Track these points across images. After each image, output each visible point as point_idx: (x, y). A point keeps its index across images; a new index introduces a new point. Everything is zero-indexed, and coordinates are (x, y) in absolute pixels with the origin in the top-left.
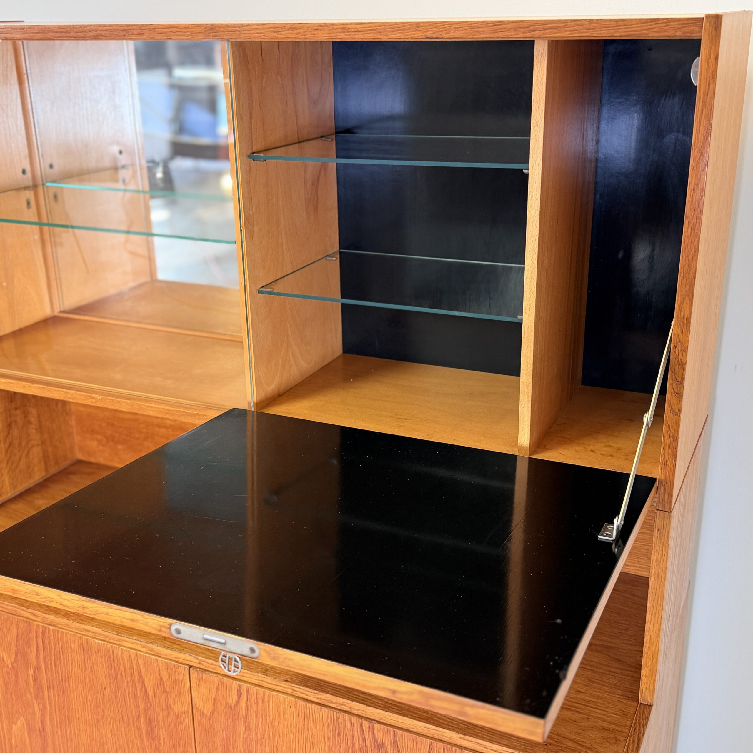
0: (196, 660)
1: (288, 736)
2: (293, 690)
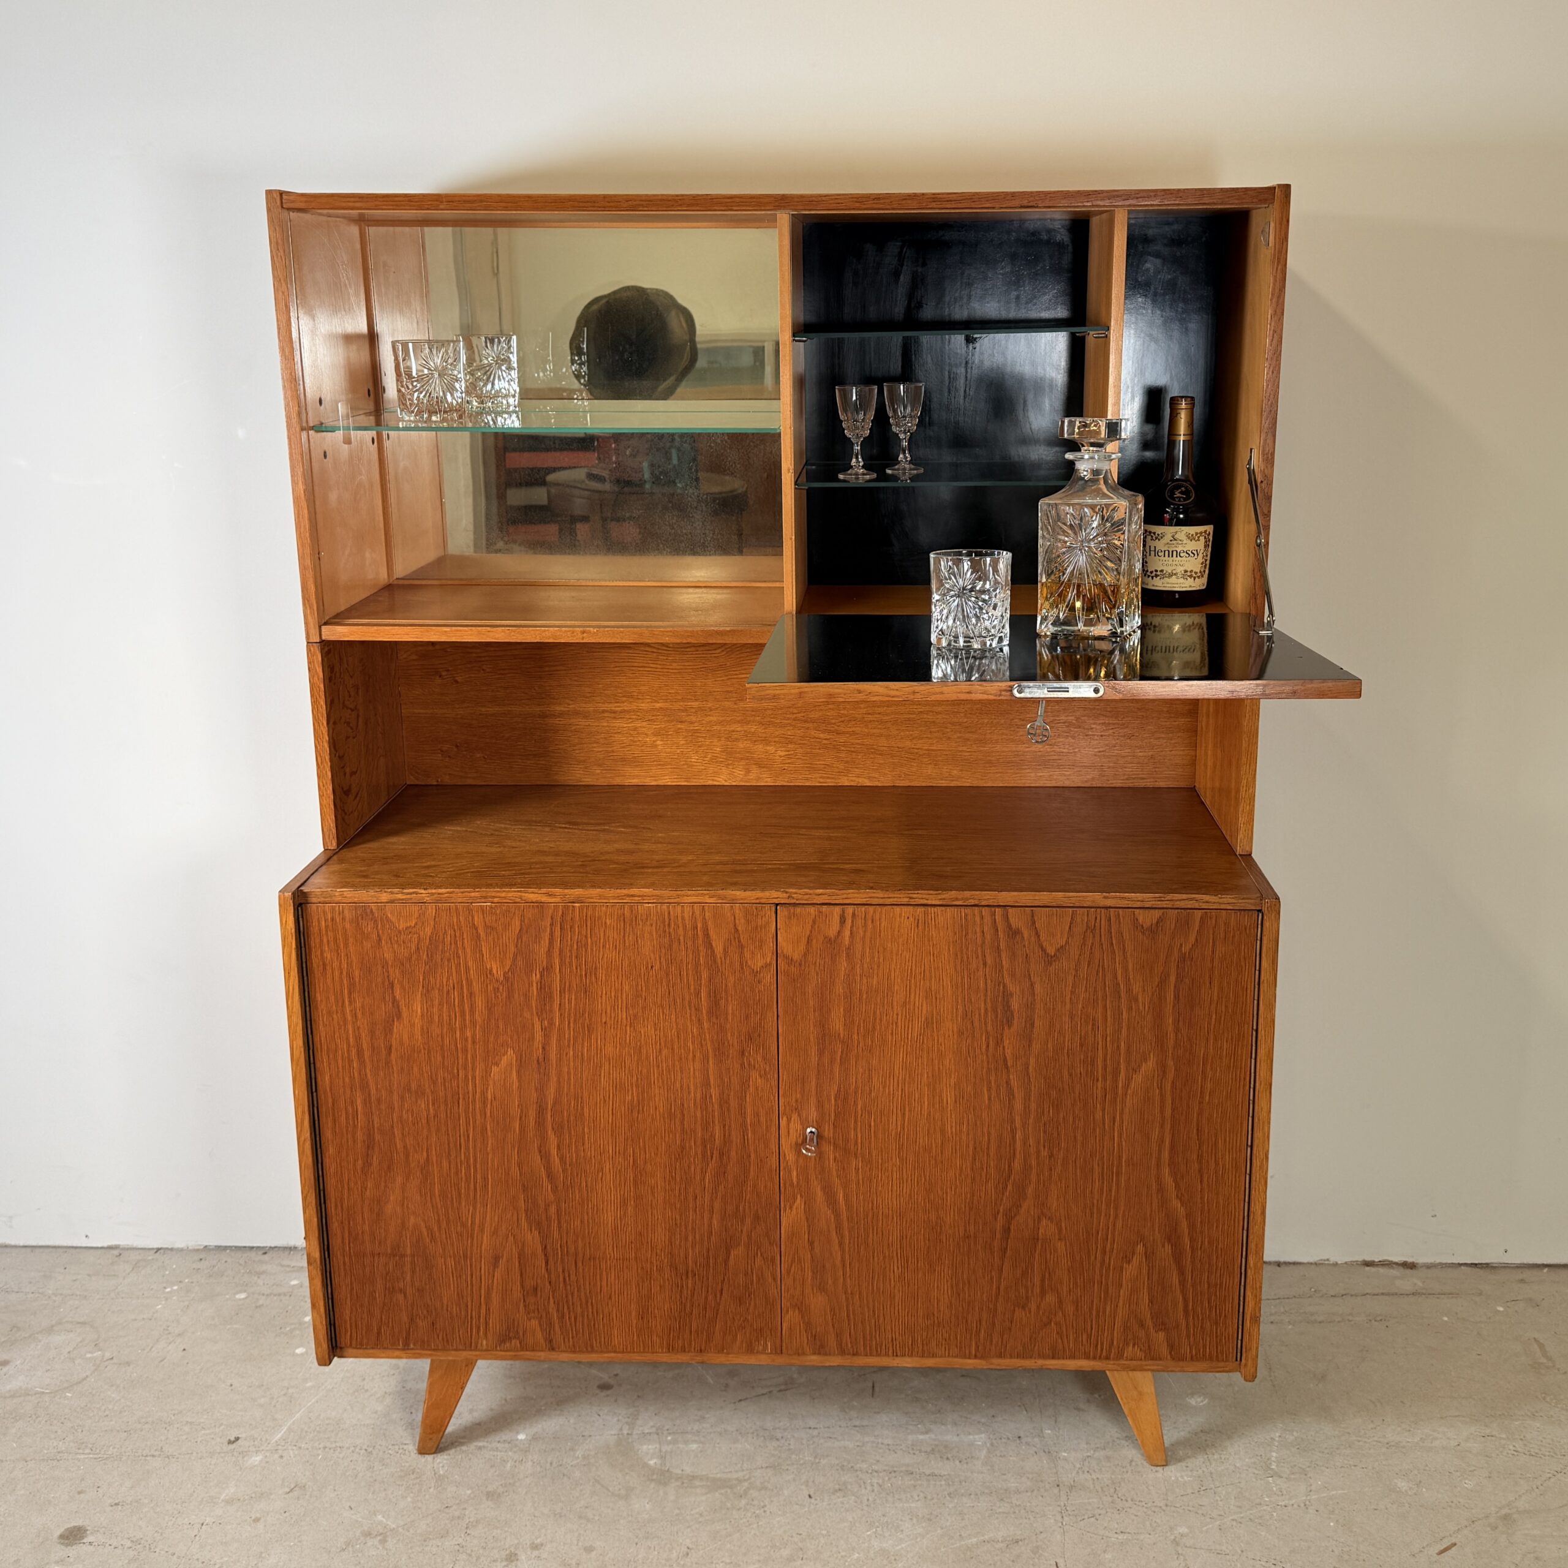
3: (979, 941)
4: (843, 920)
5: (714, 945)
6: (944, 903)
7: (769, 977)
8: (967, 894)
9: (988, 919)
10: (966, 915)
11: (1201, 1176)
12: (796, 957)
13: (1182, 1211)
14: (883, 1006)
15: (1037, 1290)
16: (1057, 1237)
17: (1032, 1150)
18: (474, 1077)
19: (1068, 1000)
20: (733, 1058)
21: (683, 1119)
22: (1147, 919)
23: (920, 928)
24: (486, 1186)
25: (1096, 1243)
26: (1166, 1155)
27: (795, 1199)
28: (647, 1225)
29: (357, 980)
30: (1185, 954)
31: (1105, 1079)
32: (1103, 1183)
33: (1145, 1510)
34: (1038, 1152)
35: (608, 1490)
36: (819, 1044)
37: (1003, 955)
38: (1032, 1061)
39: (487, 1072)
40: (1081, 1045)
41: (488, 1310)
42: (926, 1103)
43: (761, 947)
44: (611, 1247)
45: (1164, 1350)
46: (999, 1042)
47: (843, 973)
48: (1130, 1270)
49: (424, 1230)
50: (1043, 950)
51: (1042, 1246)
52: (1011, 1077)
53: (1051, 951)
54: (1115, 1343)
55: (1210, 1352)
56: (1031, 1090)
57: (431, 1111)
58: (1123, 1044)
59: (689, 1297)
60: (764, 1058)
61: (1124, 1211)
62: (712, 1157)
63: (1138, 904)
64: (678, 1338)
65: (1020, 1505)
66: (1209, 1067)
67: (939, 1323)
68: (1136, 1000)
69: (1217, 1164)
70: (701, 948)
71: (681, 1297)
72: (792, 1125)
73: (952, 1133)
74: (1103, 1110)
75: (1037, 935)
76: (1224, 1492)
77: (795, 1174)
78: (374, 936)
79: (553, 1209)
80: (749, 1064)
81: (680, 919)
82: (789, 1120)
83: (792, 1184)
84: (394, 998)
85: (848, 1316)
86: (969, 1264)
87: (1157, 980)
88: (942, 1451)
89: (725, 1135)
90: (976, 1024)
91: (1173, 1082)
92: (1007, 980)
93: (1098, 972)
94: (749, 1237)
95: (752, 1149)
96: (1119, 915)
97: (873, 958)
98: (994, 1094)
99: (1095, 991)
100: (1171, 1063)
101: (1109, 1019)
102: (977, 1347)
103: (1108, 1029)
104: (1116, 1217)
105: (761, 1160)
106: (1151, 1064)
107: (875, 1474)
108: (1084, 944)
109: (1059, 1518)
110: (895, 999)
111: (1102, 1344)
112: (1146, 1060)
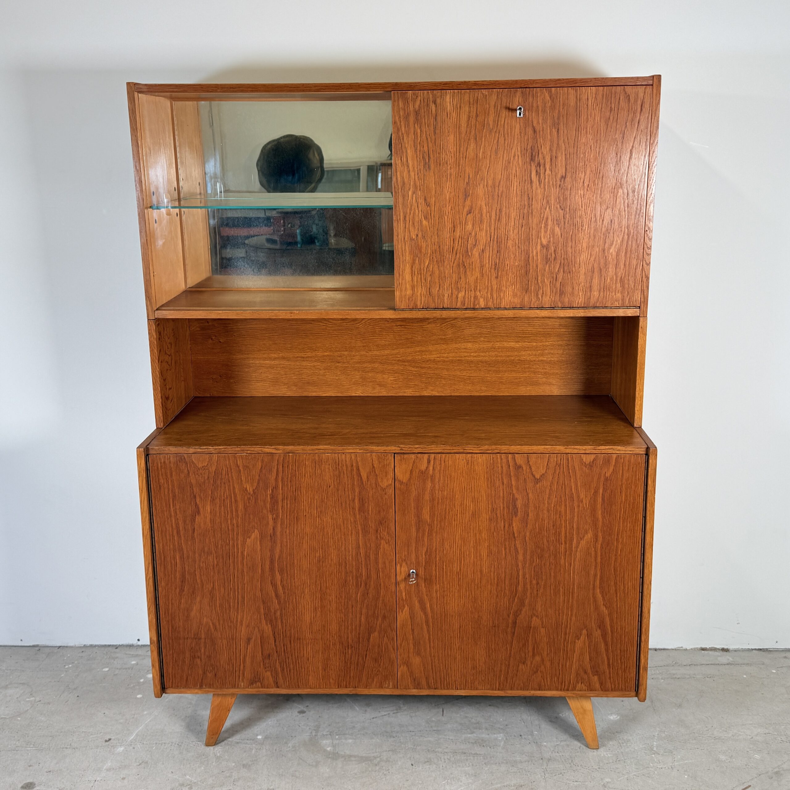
0: (399, 449)
1: (460, 480)
2: (464, 449)
3: (500, 473)
4: (429, 462)
5: (362, 474)
6: (482, 452)
7: (391, 491)
8: (494, 447)
9: (504, 460)
10: (493, 458)
11: (616, 594)
12: (404, 481)
13: (606, 612)
14: (450, 506)
15: (531, 654)
16: (541, 626)
17: (528, 581)
18: (237, 545)
19: (546, 503)
20: (372, 533)
21: (346, 566)
22: (588, 459)
23: (469, 465)
24: (243, 601)
25: (561, 629)
26: (598, 582)
27: (404, 607)
28: (328, 621)
29: (177, 494)
30: (608, 478)
31: (566, 543)
32: (565, 598)
33: (588, 770)
34: (531, 582)
35: (306, 762)
36: (416, 526)
37: (513, 478)
38: (528, 534)
39: (244, 542)
40: (553, 526)
41: (244, 667)
42: (472, 556)
43: (386, 476)
44: (308, 633)
45: (598, 686)
46: (510, 525)
47: (429, 489)
48: (579, 644)
49: (211, 624)
50: (534, 476)
51: (533, 630)
52: (517, 542)
53: (538, 476)
54: (572, 682)
55: (621, 687)
56: (527, 549)
57: (215, 562)
58: (575, 525)
59: (349, 659)
60: (388, 533)
61: (576, 613)
62: (361, 585)
63: (583, 452)
64: (344, 680)
65: (522, 769)
66: (620, 536)
67: (479, 672)
68: (582, 501)
69: (624, 587)
70: (355, 476)
71: (345, 659)
72: (402, 569)
73: (486, 572)
74: (565, 559)
75: (530, 468)
76: (629, 762)
77: (404, 594)
78: (186, 471)
79: (278, 613)
80: (381, 537)
81: (344, 461)
82: (401, 566)
83: (402, 600)
84: (196, 503)
85: (432, 669)
86: (495, 641)
87: (593, 491)
88: (481, 743)
89: (367, 574)
90: (499, 515)
91: (601, 545)
92: (515, 491)
93: (562, 487)
94: (380, 626)
95: (382, 581)
96: (573, 457)
97: (445, 481)
98: (507, 550)
99: (561, 497)
100: (600, 534)
101: (568, 512)
102: (500, 684)
103: (567, 517)
104: (572, 615)
105: (387, 587)
106: (590, 535)
107: (445, 754)
108: (555, 472)
109: (543, 774)
110: (456, 503)
111: (565, 682)
112: (587, 533)
